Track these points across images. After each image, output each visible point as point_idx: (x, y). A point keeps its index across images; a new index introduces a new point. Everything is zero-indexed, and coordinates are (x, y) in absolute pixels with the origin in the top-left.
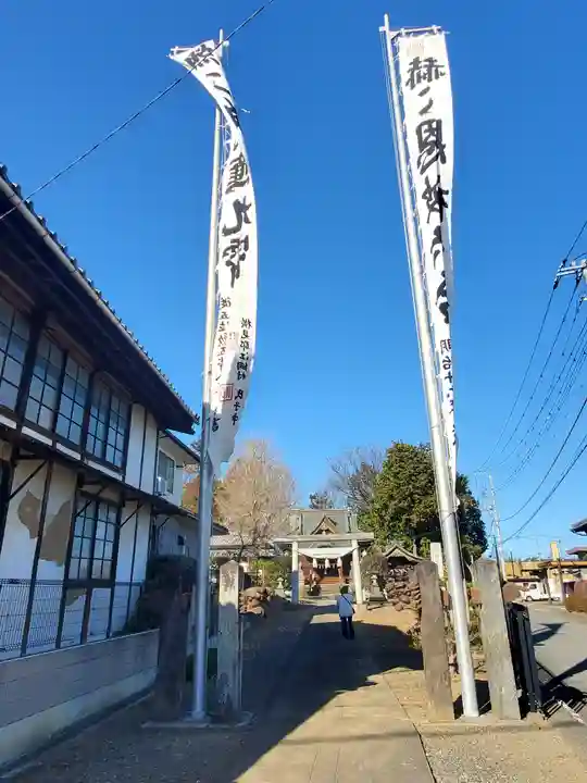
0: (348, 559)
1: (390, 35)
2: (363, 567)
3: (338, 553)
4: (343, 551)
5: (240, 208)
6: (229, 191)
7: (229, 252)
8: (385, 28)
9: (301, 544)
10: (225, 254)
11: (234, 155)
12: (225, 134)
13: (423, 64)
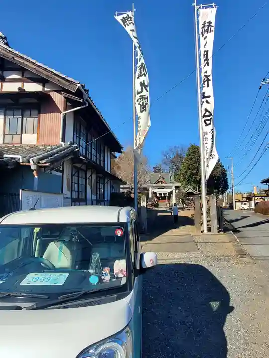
0: (171, 193)
1: (197, 8)
2: (177, 196)
3: (168, 191)
4: (169, 191)
5: (142, 84)
6: (138, 78)
7: (139, 100)
8: (195, 4)
9: (153, 188)
10: (138, 101)
11: (139, 64)
12: (136, 55)
13: (207, 24)
